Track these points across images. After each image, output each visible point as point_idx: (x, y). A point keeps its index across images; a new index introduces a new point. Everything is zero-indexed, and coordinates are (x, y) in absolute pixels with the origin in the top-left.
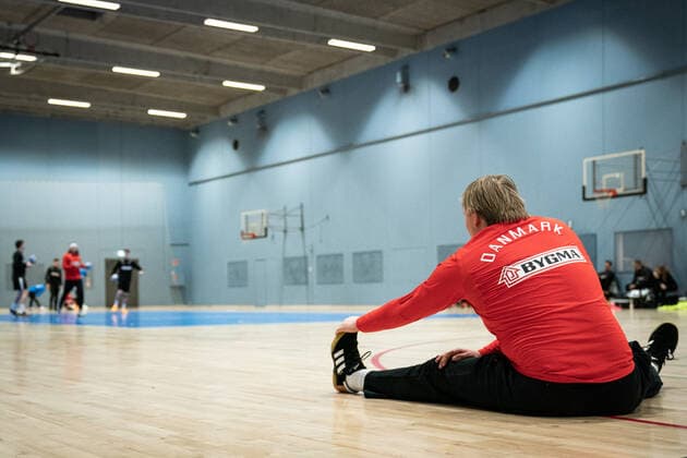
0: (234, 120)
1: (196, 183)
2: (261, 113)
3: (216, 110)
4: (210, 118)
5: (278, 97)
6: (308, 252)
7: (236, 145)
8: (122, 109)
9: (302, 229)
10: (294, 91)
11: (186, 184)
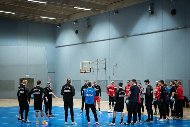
0: (76, 22)
1: (59, 47)
2: (88, 19)
3: (68, 17)
4: (66, 20)
5: (96, 13)
6: (108, 79)
7: (77, 32)
8: (29, 15)
9: (105, 69)
10: (102, 11)
11: (55, 47)
